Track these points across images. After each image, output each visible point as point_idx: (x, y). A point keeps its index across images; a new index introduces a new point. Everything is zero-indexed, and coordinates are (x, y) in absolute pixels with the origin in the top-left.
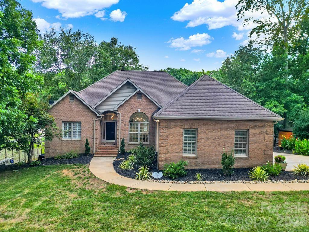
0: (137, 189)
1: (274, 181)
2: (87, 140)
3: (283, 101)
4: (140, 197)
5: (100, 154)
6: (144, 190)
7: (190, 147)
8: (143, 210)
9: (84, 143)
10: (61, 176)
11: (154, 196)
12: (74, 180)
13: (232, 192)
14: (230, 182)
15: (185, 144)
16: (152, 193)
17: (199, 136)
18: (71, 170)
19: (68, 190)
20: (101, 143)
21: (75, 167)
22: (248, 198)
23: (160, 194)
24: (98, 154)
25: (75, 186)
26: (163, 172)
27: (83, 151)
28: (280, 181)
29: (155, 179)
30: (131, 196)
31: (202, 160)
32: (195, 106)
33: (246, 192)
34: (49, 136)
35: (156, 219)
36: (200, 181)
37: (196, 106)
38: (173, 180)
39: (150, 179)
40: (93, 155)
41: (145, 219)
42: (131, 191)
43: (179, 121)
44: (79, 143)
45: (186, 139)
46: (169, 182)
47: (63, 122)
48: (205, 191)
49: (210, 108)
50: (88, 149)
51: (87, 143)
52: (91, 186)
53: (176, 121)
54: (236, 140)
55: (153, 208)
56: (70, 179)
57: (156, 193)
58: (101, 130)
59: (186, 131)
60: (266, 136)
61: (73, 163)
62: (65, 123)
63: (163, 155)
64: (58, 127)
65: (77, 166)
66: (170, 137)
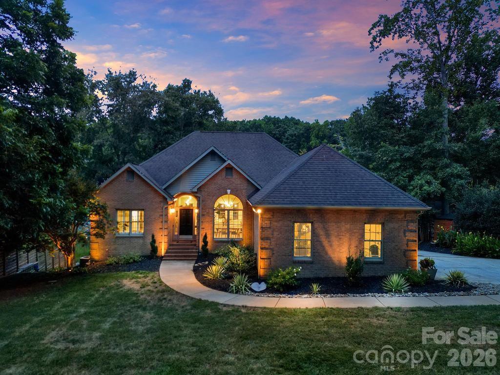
0: (233, 306)
1: (416, 293)
2: (153, 236)
3: (440, 175)
4: (238, 316)
5: (172, 256)
6: (243, 306)
8: (245, 331)
9: (149, 240)
10: (122, 289)
11: (258, 315)
12: (142, 294)
13: (358, 308)
14: (358, 295)
16: (254, 310)
18: (134, 280)
19: (139, 307)
21: (140, 275)
22: (379, 315)
23: (264, 312)
24: (169, 256)
25: (146, 302)
26: (266, 283)
27: (148, 252)
28: (424, 294)
29: (256, 292)
30: (227, 314)
32: (309, 191)
33: (376, 308)
35: (264, 342)
36: (317, 294)
37: (311, 191)
38: (281, 293)
39: (248, 292)
40: (161, 259)
41: (249, 341)
42: (225, 309)
44: (141, 241)
46: (275, 296)
47: (117, 209)
48: (324, 307)
49: (330, 193)
50: (154, 250)
51: (154, 241)
52: (169, 302)
55: (258, 329)
56: (137, 294)
57: (260, 311)
58: (173, 222)
61: (135, 270)
65: (141, 274)
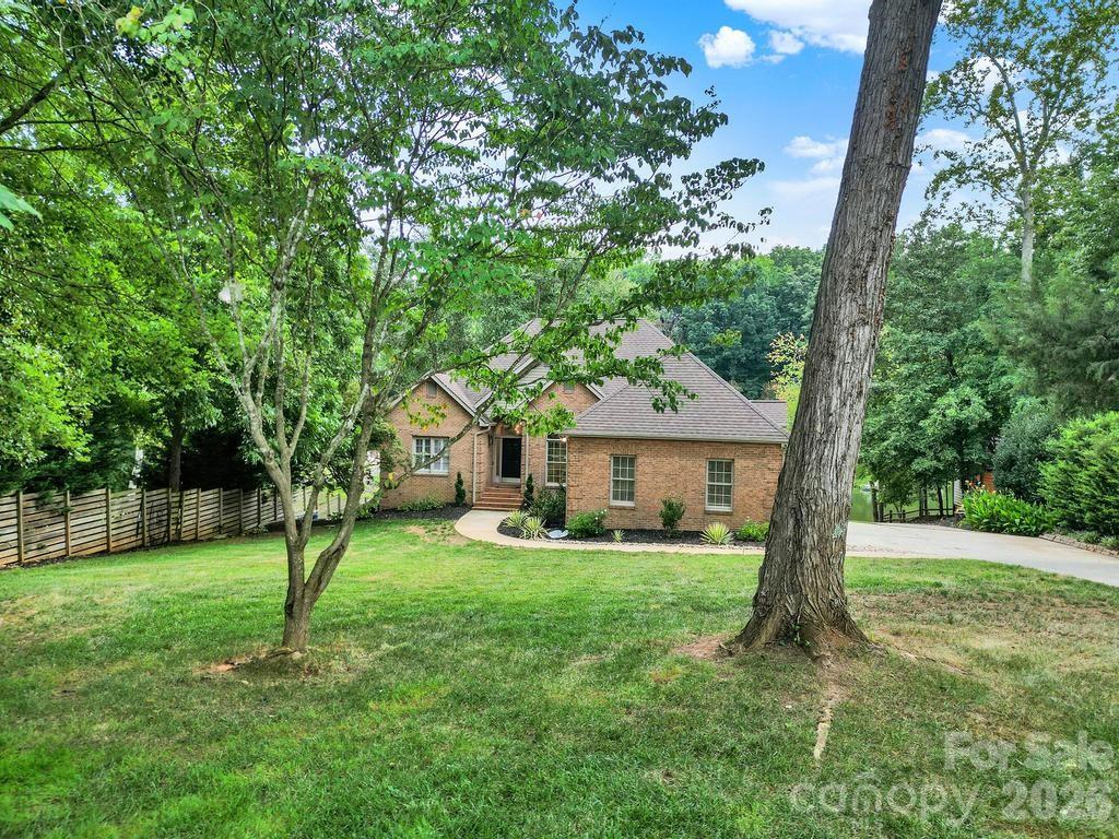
2: (459, 475)
5: (485, 505)
7: (626, 489)
9: (454, 481)
10: (404, 532)
12: (424, 537)
15: (616, 482)
17: (640, 468)
20: (490, 483)
21: (432, 523)
24: (481, 505)
27: (452, 498)
31: (643, 514)
34: (386, 464)
36: (617, 542)
40: (469, 507)
43: (603, 441)
44: (445, 482)
45: (616, 473)
47: (414, 436)
50: (460, 494)
51: (460, 482)
52: (447, 542)
53: (597, 441)
54: (712, 479)
56: (418, 536)
58: (491, 456)
59: (616, 460)
60: (767, 472)
61: (430, 517)
62: (419, 439)
63: (574, 502)
64: (406, 448)
65: (435, 521)
66: (587, 470)
